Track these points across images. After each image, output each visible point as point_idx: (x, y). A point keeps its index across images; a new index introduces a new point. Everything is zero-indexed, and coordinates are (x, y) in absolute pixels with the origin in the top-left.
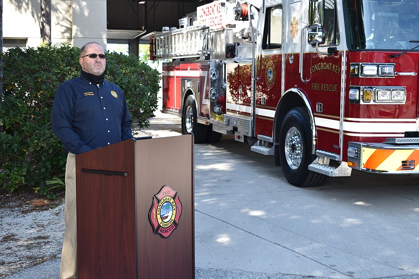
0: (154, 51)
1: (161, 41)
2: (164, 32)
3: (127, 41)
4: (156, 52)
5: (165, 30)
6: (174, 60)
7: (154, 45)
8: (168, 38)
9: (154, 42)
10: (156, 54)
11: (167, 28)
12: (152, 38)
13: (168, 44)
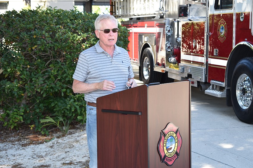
0: (114, 11)
1: (120, 3)
3: (82, 3)
4: (115, 12)
6: (132, 19)
7: (114, 7)
8: (127, 1)
9: (114, 4)
10: (115, 14)
12: (112, 1)
13: (126, 6)
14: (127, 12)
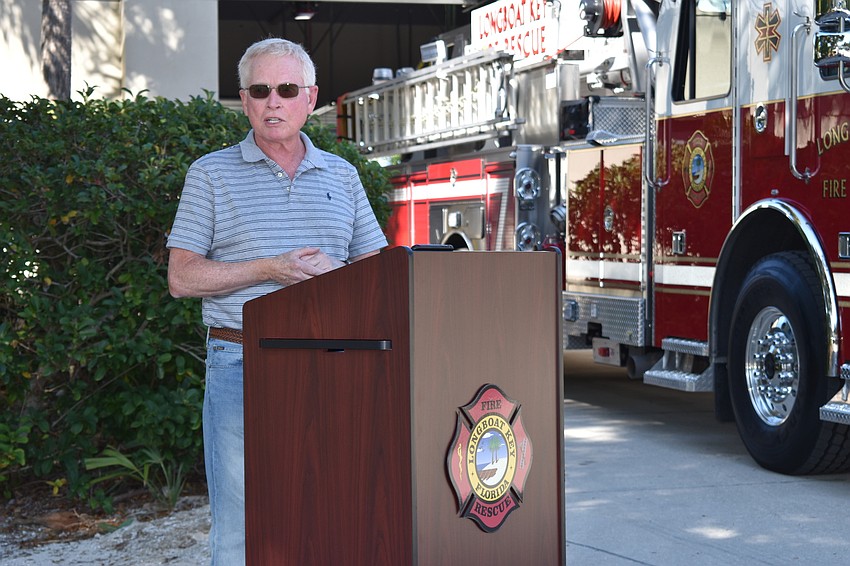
0: (350, 136)
1: (370, 105)
2: (377, 83)
4: (355, 139)
5: (380, 78)
6: (407, 157)
7: (349, 121)
8: (391, 99)
9: (349, 113)
11: (386, 73)
12: (345, 102)
13: (390, 116)
14: (391, 135)
